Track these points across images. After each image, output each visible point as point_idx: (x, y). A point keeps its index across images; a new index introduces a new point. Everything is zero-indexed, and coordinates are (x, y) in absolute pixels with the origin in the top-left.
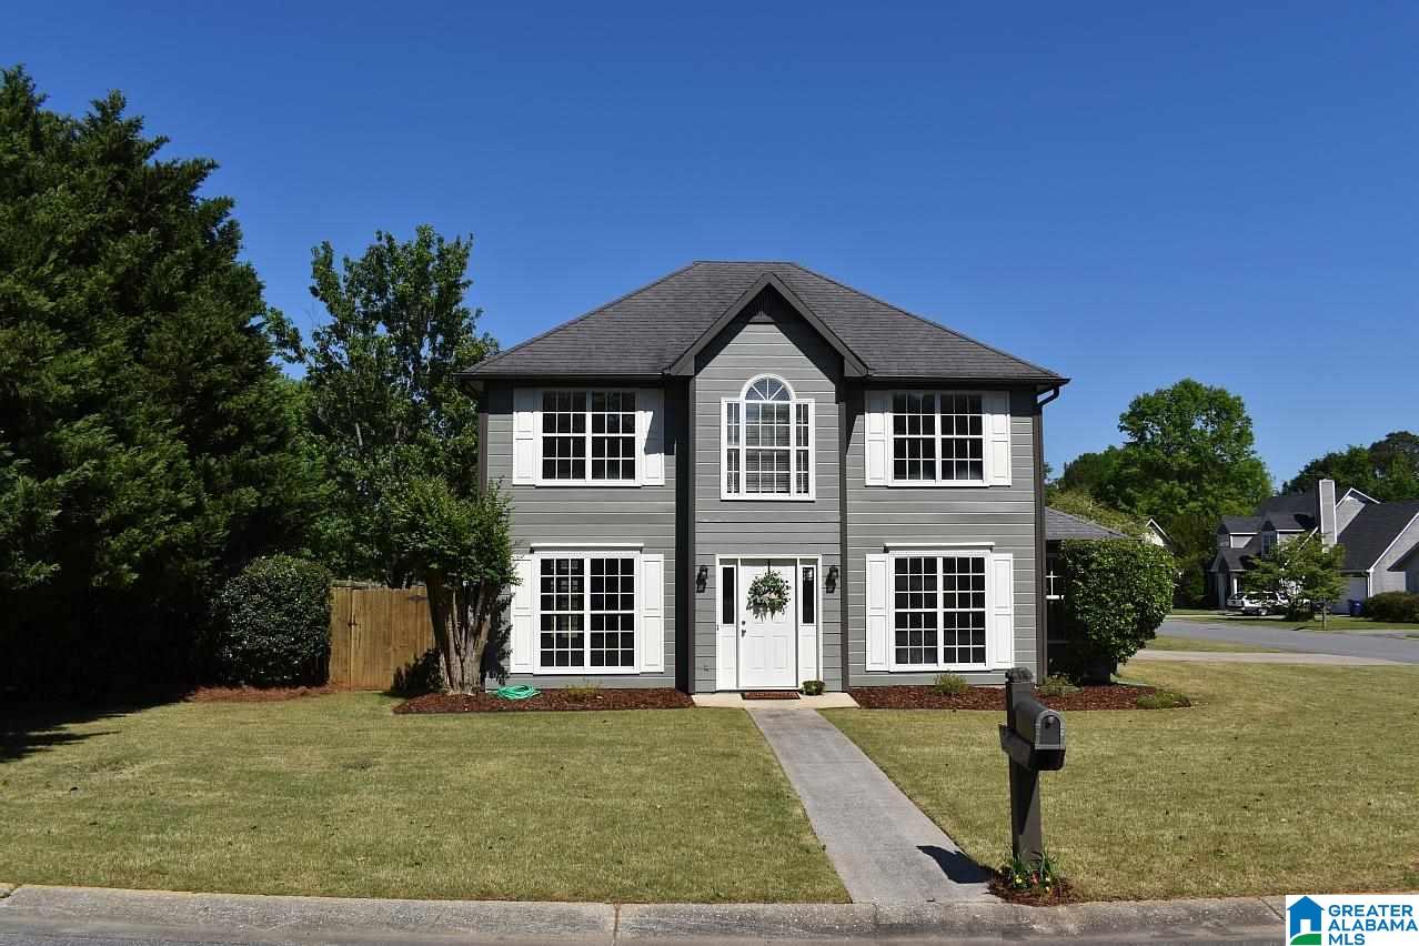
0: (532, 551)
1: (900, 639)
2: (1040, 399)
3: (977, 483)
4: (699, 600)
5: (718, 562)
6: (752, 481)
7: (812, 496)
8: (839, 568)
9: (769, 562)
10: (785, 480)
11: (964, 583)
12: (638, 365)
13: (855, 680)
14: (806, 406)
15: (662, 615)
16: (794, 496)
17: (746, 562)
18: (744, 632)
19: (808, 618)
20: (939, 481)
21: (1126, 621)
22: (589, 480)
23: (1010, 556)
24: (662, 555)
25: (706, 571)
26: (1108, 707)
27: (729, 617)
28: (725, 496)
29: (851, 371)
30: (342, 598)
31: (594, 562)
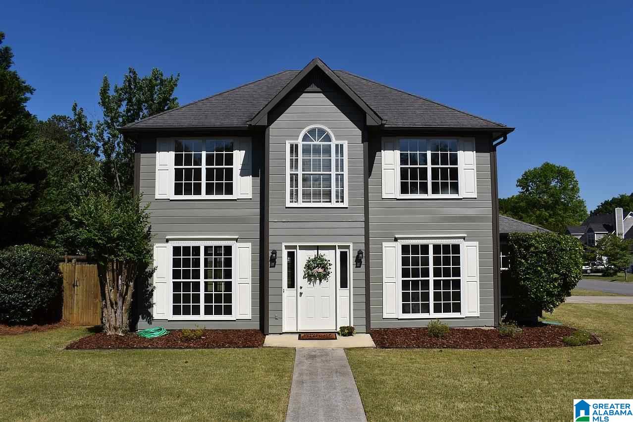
0: (167, 241)
1: (405, 297)
2: (494, 143)
3: (455, 196)
4: (272, 272)
5: (284, 248)
6: (306, 195)
7: (345, 204)
8: (364, 251)
9: (318, 248)
10: (328, 195)
11: (447, 261)
12: (235, 121)
13: (375, 324)
14: (342, 146)
15: (250, 283)
16: (334, 204)
17: (302, 248)
18: (301, 294)
19: (344, 284)
20: (430, 195)
21: (554, 285)
22: (203, 196)
23: (476, 243)
24: (250, 244)
25: (276, 253)
26: (545, 345)
27: (291, 284)
28: (288, 204)
29: (371, 121)
30: (70, 270)
31: (206, 248)
